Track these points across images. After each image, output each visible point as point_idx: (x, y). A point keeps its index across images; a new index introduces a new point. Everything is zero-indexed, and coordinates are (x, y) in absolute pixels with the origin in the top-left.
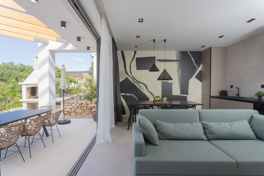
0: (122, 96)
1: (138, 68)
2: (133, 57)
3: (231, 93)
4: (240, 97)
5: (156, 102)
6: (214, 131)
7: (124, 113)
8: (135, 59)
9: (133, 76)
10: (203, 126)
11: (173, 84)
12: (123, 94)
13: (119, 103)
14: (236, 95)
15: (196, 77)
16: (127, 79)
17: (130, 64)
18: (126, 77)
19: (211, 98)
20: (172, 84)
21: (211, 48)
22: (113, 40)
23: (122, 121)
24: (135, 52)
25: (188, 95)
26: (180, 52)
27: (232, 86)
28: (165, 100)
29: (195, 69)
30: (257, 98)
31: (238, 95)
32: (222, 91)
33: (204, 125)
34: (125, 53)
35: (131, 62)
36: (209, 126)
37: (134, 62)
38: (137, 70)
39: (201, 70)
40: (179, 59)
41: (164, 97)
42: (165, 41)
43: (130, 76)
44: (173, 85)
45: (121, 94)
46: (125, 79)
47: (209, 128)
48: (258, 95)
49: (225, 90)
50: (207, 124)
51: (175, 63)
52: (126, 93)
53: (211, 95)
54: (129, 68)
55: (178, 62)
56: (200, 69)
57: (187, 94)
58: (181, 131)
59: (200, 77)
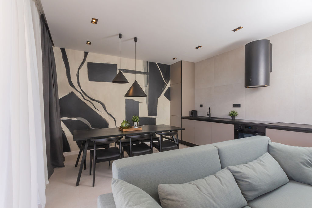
0: (63, 121)
1: (91, 79)
2: (82, 60)
3: (202, 113)
4: (212, 118)
5: (124, 130)
6: (254, 183)
7: (67, 148)
8: (85, 64)
9: (82, 90)
10: (234, 175)
11: (140, 102)
12: (65, 118)
13: (57, 135)
14: (208, 115)
15: (164, 95)
16: (72, 93)
17: (77, 72)
18: (70, 92)
19: (182, 119)
20: (138, 102)
21: (182, 61)
22: (43, 18)
23: (63, 166)
24: (86, 54)
25: (156, 117)
26: (148, 62)
27: (202, 105)
28: (137, 126)
29: (163, 85)
30: (230, 118)
31: (209, 115)
32: (192, 111)
33: (236, 175)
34: (68, 52)
35: (79, 68)
36: (244, 176)
37: (85, 68)
38: (89, 81)
39: (170, 86)
40: (147, 72)
41: (135, 121)
42: (136, 39)
43: (77, 90)
44: (139, 104)
45: (61, 119)
46: (69, 94)
47: (246, 180)
48: (232, 115)
49: (195, 110)
50: (240, 172)
51: (142, 75)
52: (71, 117)
53: (182, 116)
54: (76, 78)
55: (146, 76)
56: (168, 85)
57: (156, 115)
58: (215, 201)
59: (168, 95)
